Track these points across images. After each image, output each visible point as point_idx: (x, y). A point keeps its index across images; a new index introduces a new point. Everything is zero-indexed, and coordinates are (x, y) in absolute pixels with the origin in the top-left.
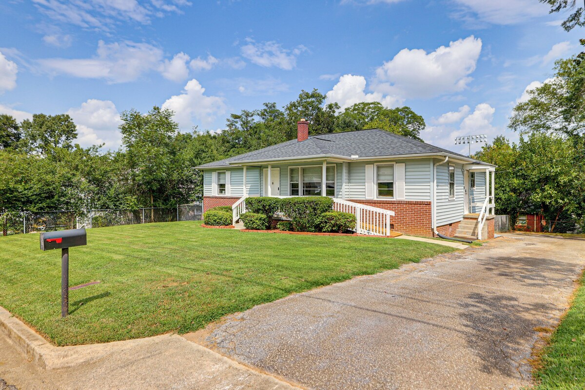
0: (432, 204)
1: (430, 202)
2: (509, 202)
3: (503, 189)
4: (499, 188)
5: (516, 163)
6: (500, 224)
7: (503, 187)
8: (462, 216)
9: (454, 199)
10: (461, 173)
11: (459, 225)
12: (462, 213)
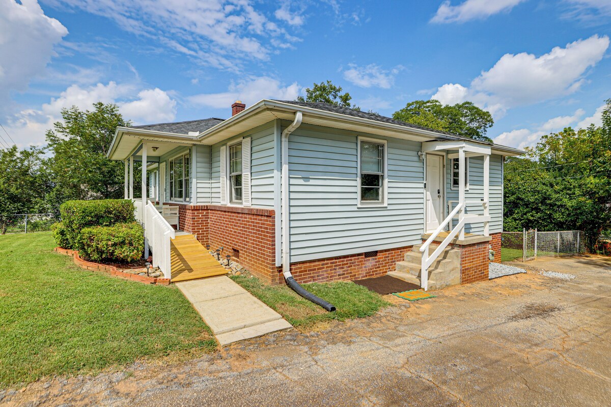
0: (277, 216)
1: (273, 212)
2: (579, 211)
3: (568, 192)
4: (562, 191)
5: (595, 153)
6: (559, 243)
7: (570, 189)
8: (419, 237)
9: (385, 205)
10: (416, 159)
11: (409, 253)
12: (421, 232)
